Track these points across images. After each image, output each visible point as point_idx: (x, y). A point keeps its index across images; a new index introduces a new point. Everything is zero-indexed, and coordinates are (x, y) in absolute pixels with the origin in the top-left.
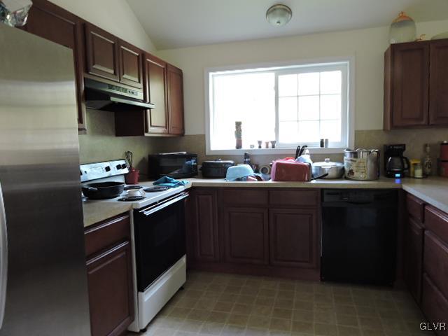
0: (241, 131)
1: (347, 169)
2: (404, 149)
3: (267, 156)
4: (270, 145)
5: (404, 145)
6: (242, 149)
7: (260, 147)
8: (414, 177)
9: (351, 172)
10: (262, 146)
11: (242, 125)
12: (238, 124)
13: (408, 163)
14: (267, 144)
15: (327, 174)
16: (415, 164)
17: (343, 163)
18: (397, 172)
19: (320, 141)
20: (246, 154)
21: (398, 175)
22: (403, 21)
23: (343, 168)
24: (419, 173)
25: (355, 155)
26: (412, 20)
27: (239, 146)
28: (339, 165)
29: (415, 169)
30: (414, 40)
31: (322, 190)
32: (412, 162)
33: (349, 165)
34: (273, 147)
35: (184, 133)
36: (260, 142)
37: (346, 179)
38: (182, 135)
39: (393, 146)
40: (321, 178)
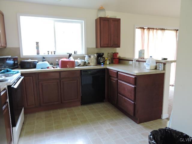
0: (39, 46)
1: (87, 62)
2: (103, 55)
3: (52, 58)
4: (53, 53)
5: (104, 53)
6: (40, 55)
7: (48, 54)
8: (106, 64)
9: (89, 63)
10: (49, 53)
11: (39, 44)
12: (37, 43)
13: (105, 59)
14: (52, 52)
15: (80, 64)
16: (107, 60)
17: (85, 60)
18: (102, 63)
19: (74, 52)
20: (43, 57)
21: (102, 64)
22: (101, 9)
23: (85, 62)
24: (108, 62)
25: (90, 57)
26: (105, 10)
27: (38, 53)
28: (83, 61)
29: (107, 61)
30: (105, 17)
31: (81, 70)
32: (106, 59)
33: (88, 60)
34: (54, 54)
35: (6, 46)
36: (48, 52)
37: (86, 65)
38: (5, 47)
39: (100, 53)
40: (78, 66)
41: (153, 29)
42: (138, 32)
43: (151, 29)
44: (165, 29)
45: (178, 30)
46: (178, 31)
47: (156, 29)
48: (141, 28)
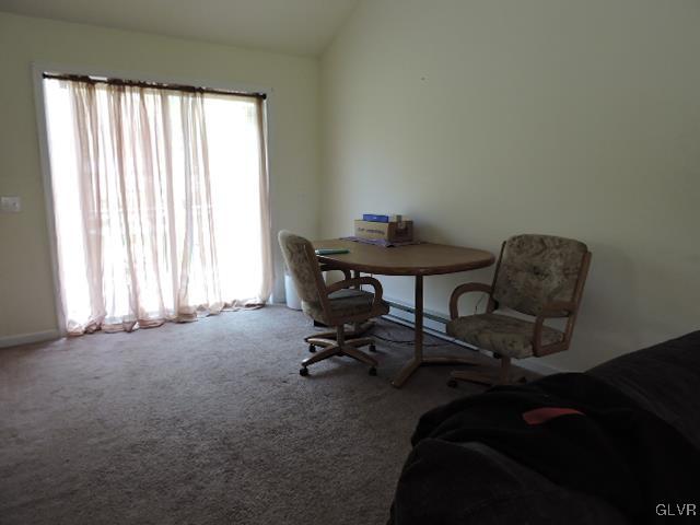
41: (143, 85)
42: (58, 97)
43: (131, 84)
44: (202, 91)
45: (264, 97)
46: (265, 101)
47: (159, 87)
48: (74, 78)
